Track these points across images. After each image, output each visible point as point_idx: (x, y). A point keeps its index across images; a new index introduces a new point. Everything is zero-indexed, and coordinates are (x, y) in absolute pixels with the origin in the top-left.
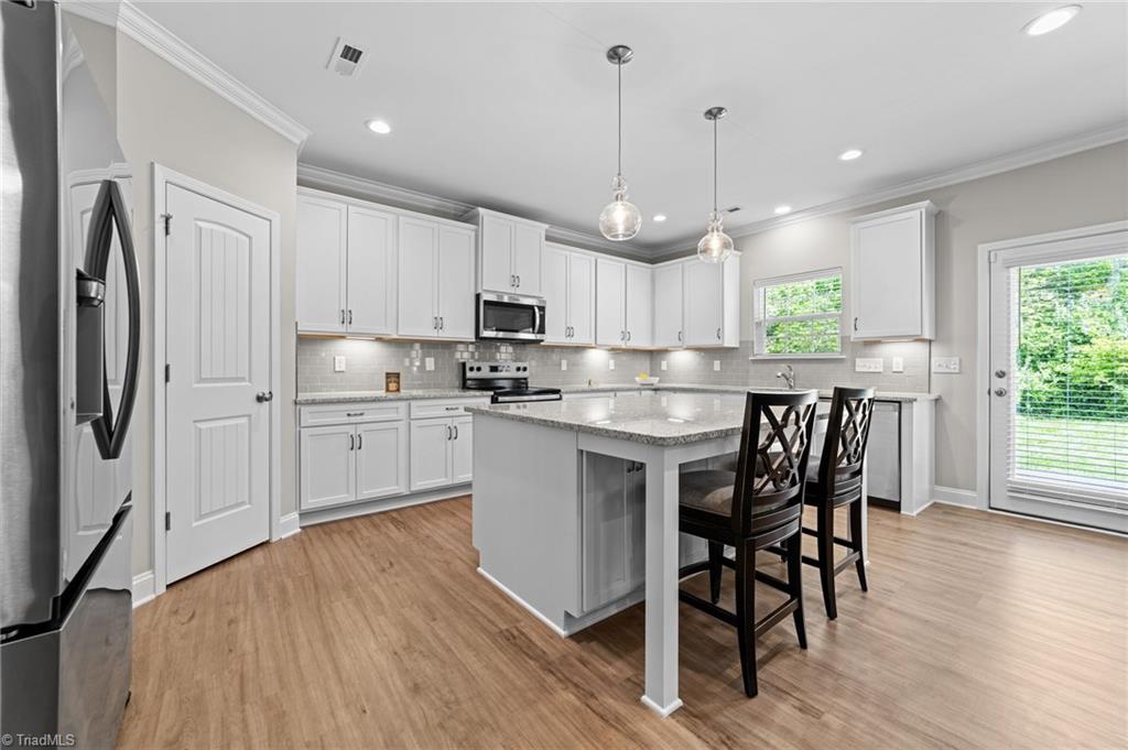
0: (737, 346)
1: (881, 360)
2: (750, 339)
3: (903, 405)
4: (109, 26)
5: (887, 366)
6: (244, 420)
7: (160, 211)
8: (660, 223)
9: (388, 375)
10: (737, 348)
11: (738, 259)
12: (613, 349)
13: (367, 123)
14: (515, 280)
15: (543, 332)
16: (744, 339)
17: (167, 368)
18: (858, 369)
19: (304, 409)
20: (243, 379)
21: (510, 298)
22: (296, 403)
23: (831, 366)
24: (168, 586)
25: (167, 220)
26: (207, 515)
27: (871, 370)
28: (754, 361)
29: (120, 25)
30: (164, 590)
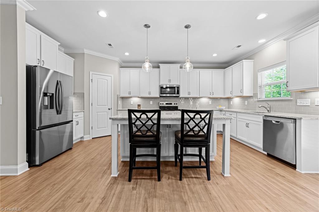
0: (252, 95)
1: (310, 100)
2: (257, 93)
3: (297, 121)
4: (82, 53)
5: (313, 103)
6: (106, 113)
7: (91, 78)
8: (215, 57)
9: (138, 105)
10: (252, 96)
11: (253, 62)
12: (209, 98)
13: (124, 54)
14: (170, 81)
15: (179, 94)
16: (255, 93)
17: (92, 104)
18: (298, 104)
19: (118, 111)
20: (106, 105)
21: (169, 86)
22: (117, 110)
23: (287, 103)
24: (92, 138)
25: (92, 80)
26: (99, 128)
27: (304, 105)
28: (258, 101)
29: (85, 52)
30: (91, 138)
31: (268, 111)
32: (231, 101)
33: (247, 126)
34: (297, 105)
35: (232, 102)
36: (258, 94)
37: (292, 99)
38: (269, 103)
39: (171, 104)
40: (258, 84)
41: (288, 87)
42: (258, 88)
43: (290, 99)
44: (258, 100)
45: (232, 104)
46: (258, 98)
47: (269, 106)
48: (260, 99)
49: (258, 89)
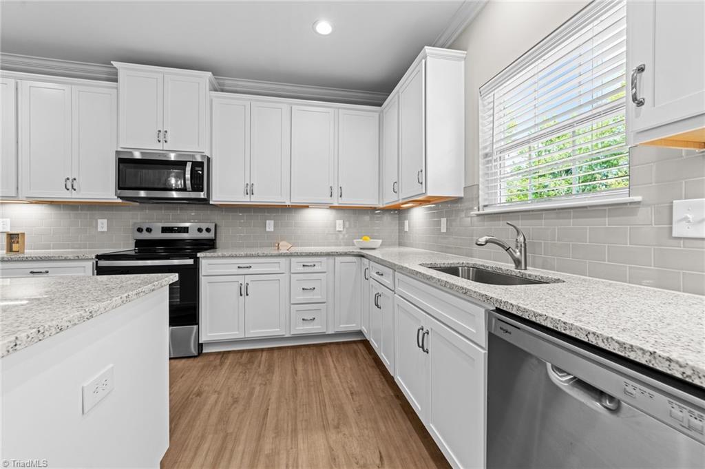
31: (517, 263)
32: (405, 219)
33: (421, 344)
34: (674, 234)
35: (406, 223)
36: (481, 186)
37: (638, 198)
38: (520, 224)
39: (186, 230)
40: (481, 147)
41: (640, 103)
42: (482, 161)
43: (626, 199)
44: (481, 212)
45: (406, 229)
46: (482, 204)
47: (521, 239)
48: (487, 210)
49: (481, 166)
